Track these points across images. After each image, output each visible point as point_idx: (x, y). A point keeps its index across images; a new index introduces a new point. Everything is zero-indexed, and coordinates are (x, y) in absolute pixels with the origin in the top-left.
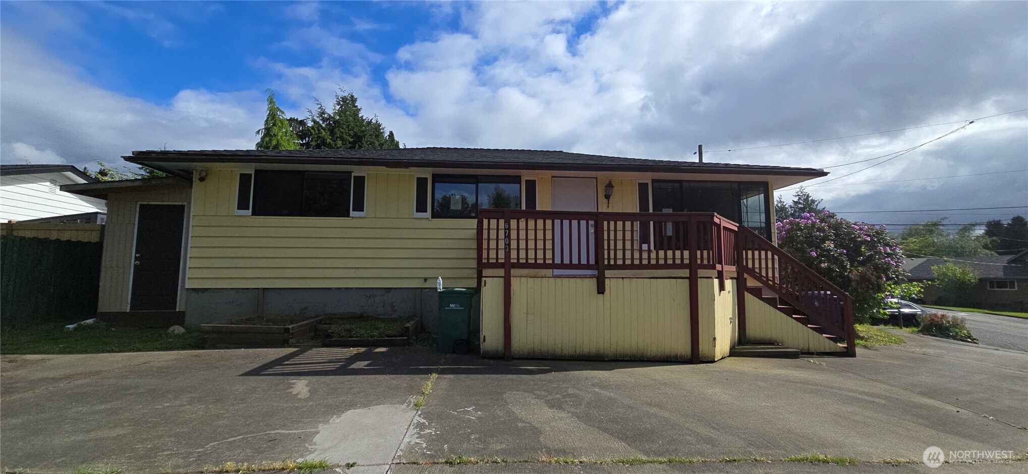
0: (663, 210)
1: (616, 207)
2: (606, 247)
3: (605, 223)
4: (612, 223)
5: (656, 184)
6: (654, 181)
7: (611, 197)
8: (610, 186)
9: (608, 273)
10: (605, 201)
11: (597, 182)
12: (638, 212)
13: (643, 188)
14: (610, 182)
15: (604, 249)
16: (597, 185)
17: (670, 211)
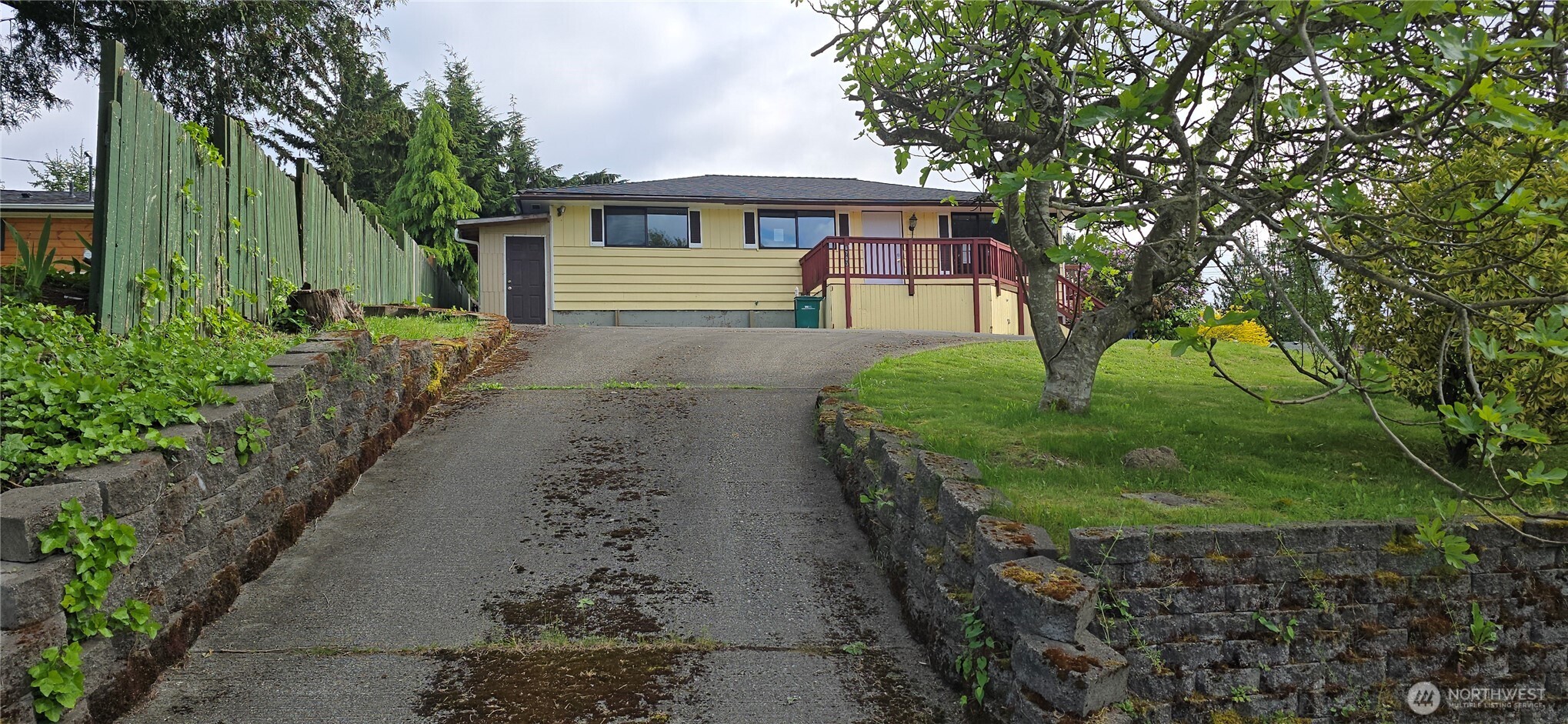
0: (961, 236)
1: (918, 234)
2: (914, 263)
5: (955, 217)
6: (953, 214)
8: (913, 218)
9: (916, 281)
10: (910, 229)
12: (939, 237)
13: (943, 220)
14: (914, 215)
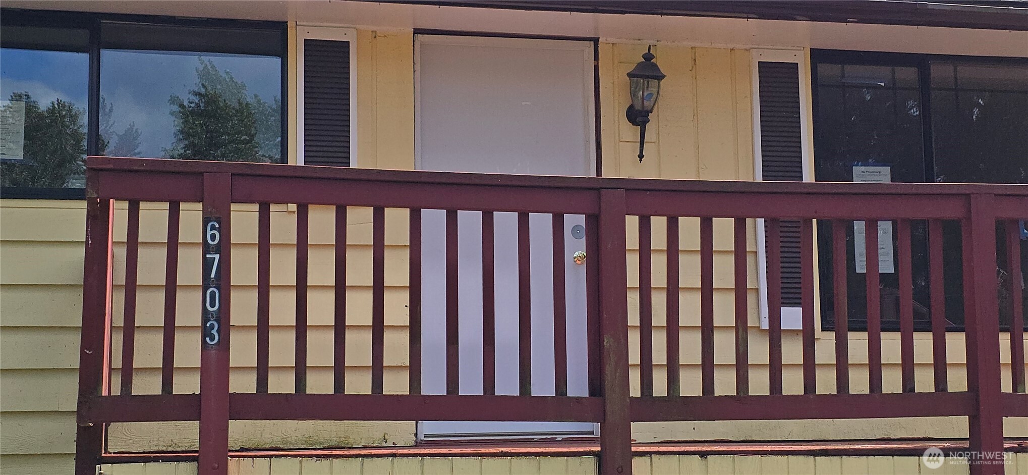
0: (857, 170)
1: (673, 159)
2: (633, 318)
3: (632, 223)
4: (659, 224)
7: (651, 116)
8: (647, 72)
10: (630, 132)
11: (596, 58)
12: (759, 179)
13: (776, 81)
14: (648, 57)
15: (626, 328)
16: (596, 68)
17: (881, 176)
